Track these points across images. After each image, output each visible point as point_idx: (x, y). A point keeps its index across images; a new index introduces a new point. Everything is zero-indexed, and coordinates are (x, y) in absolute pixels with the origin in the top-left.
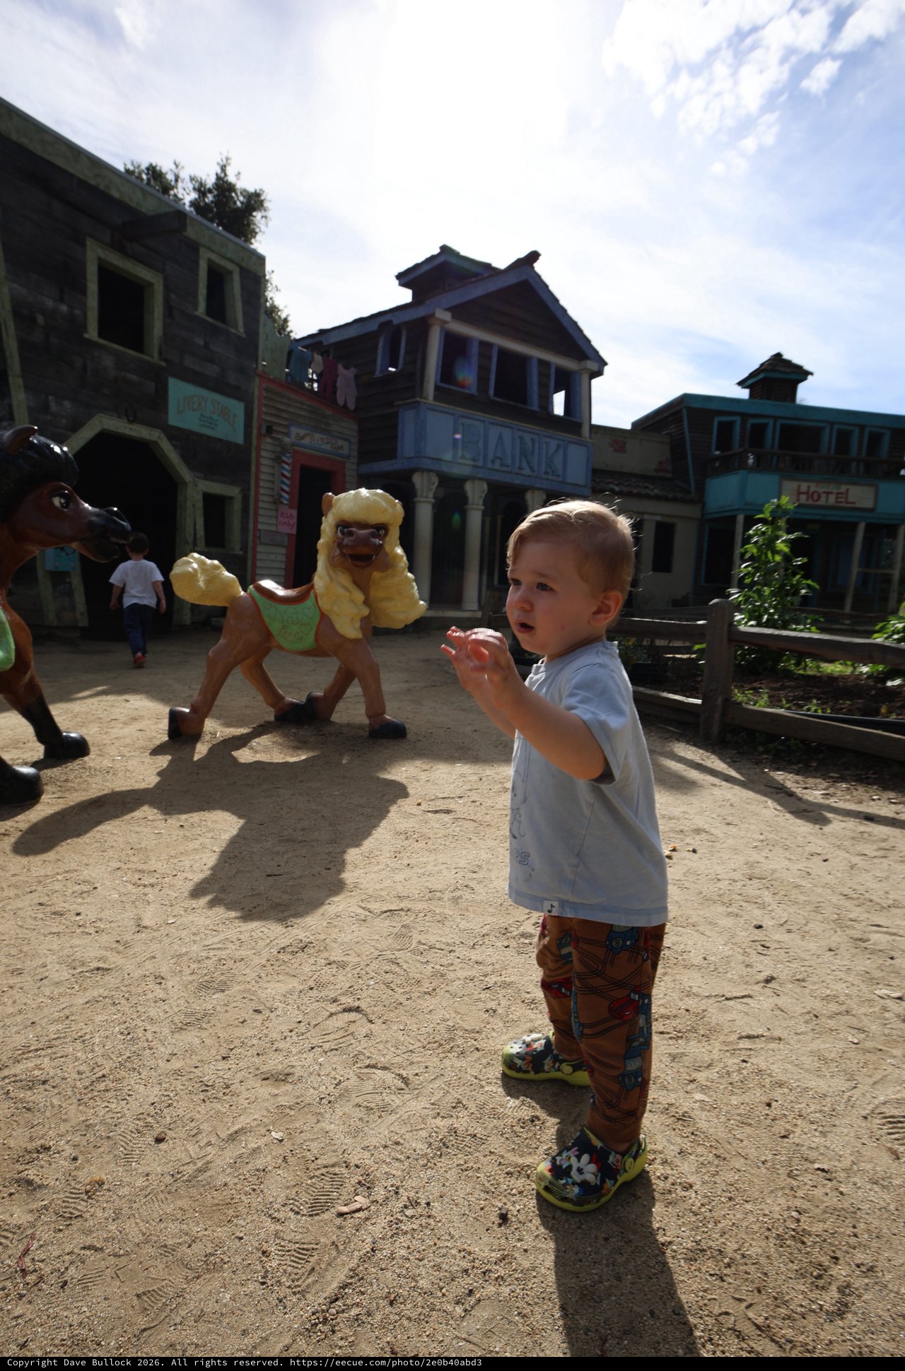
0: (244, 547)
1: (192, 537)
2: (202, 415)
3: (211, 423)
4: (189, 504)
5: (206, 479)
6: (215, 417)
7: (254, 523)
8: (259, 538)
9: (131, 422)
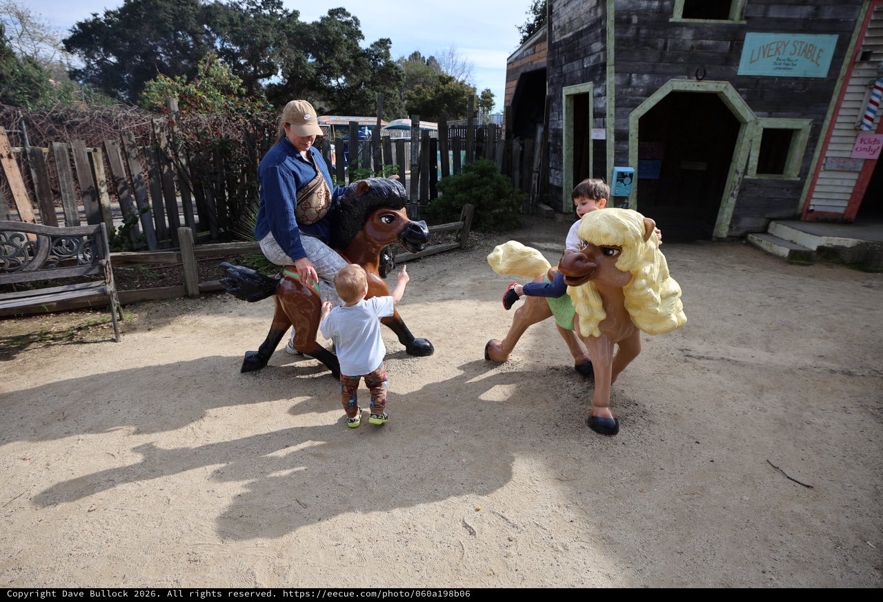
0: (804, 174)
1: (744, 167)
2: (778, 59)
3: (787, 65)
4: (746, 140)
5: (770, 116)
6: (793, 58)
7: (821, 151)
8: (824, 164)
9: (699, 80)
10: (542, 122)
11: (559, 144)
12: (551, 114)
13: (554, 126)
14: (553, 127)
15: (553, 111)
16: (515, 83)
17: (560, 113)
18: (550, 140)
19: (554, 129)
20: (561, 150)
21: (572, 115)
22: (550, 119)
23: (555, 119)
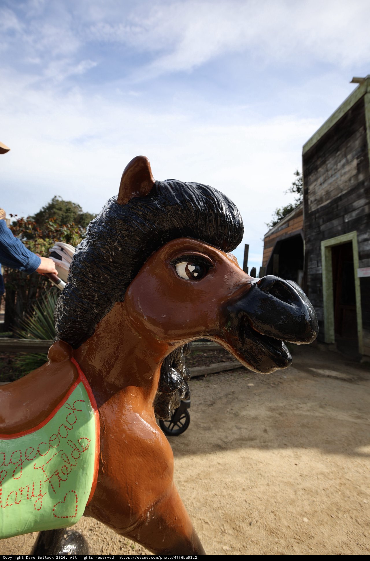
10: (302, 269)
11: (319, 285)
12: (309, 264)
13: (314, 272)
14: (311, 273)
15: (311, 260)
16: (271, 249)
17: (319, 261)
18: (309, 284)
19: (312, 275)
20: (321, 291)
21: (330, 262)
22: (309, 267)
23: (313, 266)
